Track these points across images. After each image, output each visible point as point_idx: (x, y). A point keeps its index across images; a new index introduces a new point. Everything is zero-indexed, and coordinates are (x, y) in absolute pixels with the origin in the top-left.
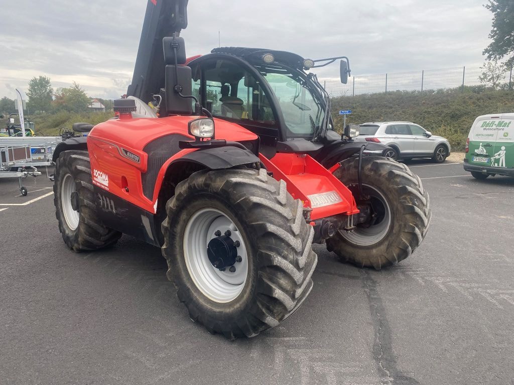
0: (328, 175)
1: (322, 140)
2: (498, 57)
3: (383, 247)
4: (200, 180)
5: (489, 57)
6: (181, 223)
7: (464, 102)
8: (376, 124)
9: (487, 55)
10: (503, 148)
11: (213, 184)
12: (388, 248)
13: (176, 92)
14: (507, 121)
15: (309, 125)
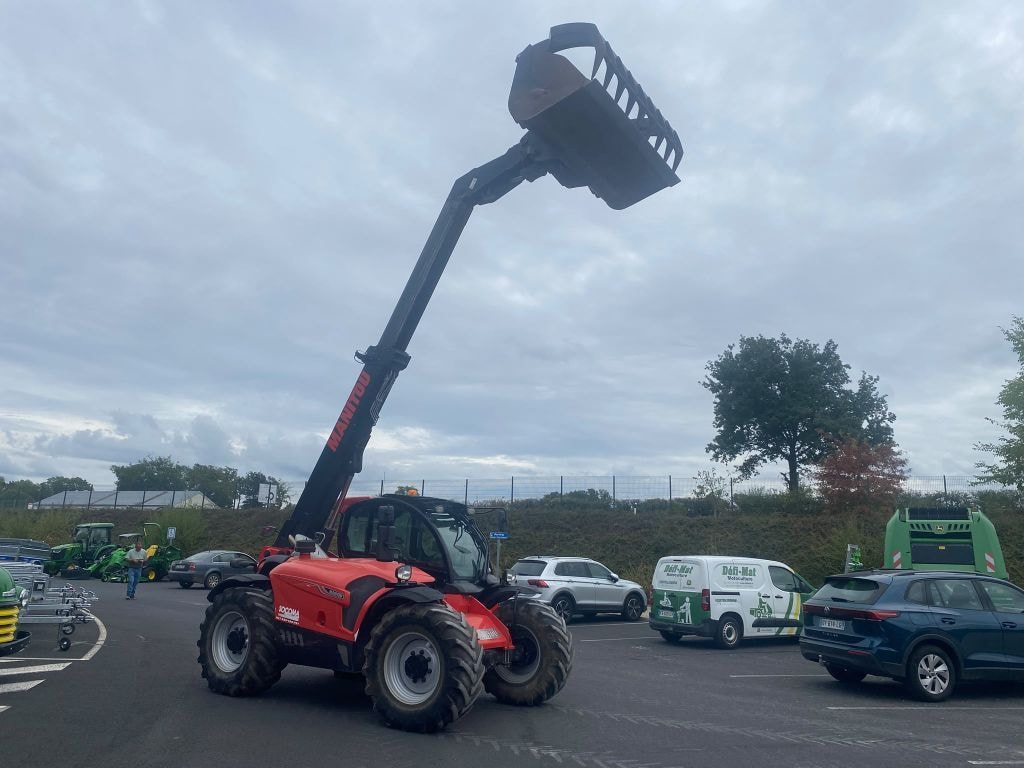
0: (489, 614)
1: (483, 583)
2: (728, 457)
3: (534, 683)
4: (406, 611)
5: (716, 457)
6: (385, 645)
7: (673, 529)
8: (543, 559)
9: (712, 453)
10: (688, 599)
11: (417, 613)
12: (538, 682)
13: (386, 545)
14: (689, 566)
15: (472, 568)
